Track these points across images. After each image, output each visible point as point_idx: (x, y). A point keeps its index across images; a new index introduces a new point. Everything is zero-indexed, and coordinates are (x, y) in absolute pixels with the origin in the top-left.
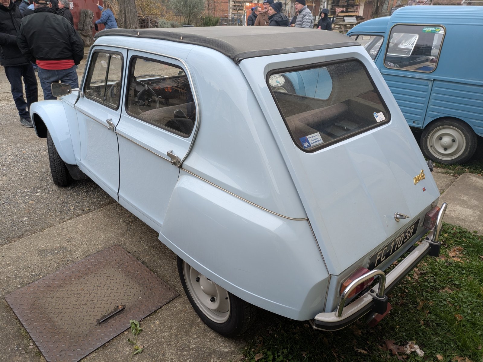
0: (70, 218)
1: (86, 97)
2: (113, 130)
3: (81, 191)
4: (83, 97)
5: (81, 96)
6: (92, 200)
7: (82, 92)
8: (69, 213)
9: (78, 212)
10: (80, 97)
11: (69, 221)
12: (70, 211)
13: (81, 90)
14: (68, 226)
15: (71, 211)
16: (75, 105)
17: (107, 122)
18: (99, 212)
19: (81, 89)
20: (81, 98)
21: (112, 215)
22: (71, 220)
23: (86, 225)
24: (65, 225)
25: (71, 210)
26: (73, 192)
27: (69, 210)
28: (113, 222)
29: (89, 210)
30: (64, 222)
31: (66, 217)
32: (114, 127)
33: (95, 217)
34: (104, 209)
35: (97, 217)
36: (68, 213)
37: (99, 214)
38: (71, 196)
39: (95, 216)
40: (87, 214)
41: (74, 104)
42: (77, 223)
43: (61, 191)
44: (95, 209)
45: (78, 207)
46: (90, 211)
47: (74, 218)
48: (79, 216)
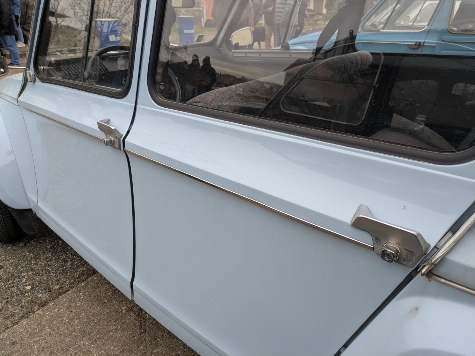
0: (26, 313)
1: (40, 79)
2: (117, 146)
3: (42, 249)
4: (35, 81)
5: (29, 80)
6: (63, 266)
7: (31, 72)
8: (23, 300)
9: (40, 295)
10: (28, 82)
11: (24, 321)
12: (24, 294)
13: (29, 68)
14: (22, 335)
15: (26, 294)
16: (18, 99)
17: (99, 128)
18: (80, 291)
19: (28, 66)
20: (29, 84)
21: (104, 298)
22: (28, 317)
23: (58, 328)
24: (16, 332)
25: (26, 292)
26: (28, 251)
27: (22, 293)
28: (110, 312)
29: (60, 288)
30: (14, 324)
31: (17, 311)
32: (121, 137)
33: (73, 304)
34: (88, 284)
35: (78, 305)
36: (20, 300)
37: (80, 296)
38: (24, 261)
39: (73, 302)
40: (57, 300)
41: (16, 97)
42: (40, 324)
43: (6, 252)
44: (71, 286)
45: (39, 283)
46: (62, 291)
47: (34, 312)
48: (43, 306)
